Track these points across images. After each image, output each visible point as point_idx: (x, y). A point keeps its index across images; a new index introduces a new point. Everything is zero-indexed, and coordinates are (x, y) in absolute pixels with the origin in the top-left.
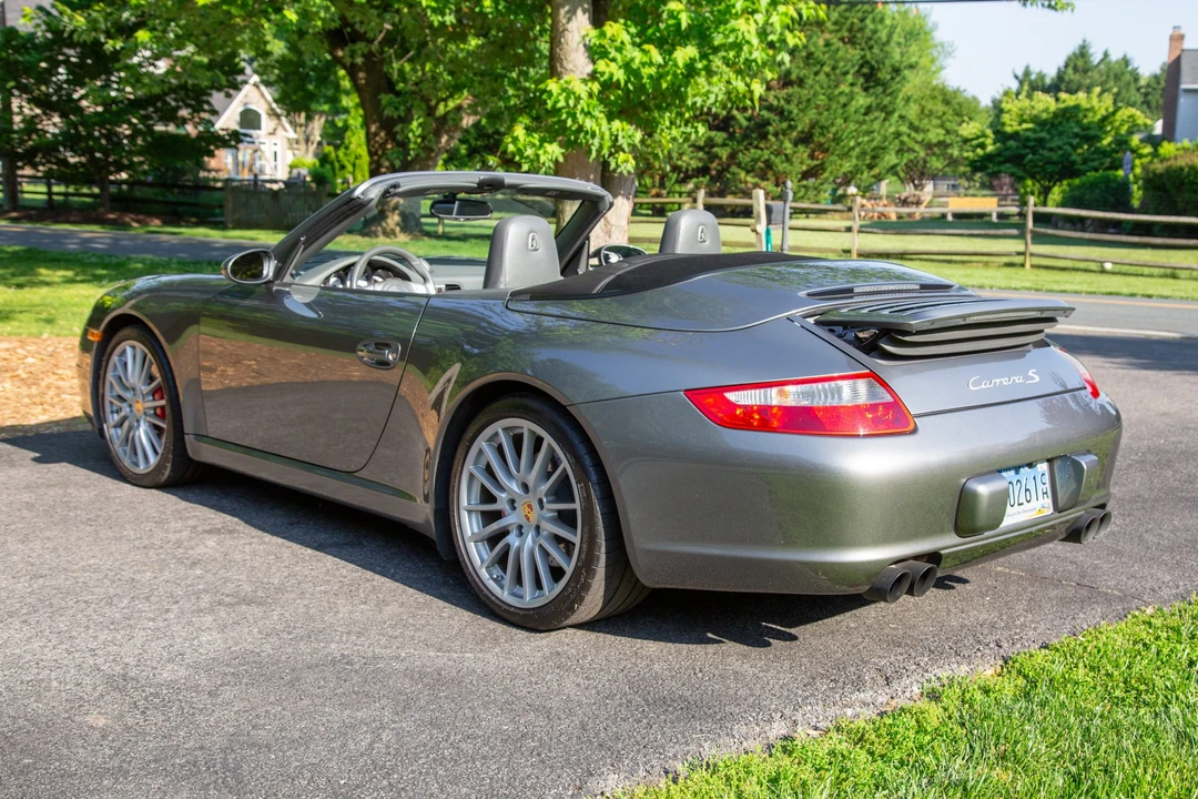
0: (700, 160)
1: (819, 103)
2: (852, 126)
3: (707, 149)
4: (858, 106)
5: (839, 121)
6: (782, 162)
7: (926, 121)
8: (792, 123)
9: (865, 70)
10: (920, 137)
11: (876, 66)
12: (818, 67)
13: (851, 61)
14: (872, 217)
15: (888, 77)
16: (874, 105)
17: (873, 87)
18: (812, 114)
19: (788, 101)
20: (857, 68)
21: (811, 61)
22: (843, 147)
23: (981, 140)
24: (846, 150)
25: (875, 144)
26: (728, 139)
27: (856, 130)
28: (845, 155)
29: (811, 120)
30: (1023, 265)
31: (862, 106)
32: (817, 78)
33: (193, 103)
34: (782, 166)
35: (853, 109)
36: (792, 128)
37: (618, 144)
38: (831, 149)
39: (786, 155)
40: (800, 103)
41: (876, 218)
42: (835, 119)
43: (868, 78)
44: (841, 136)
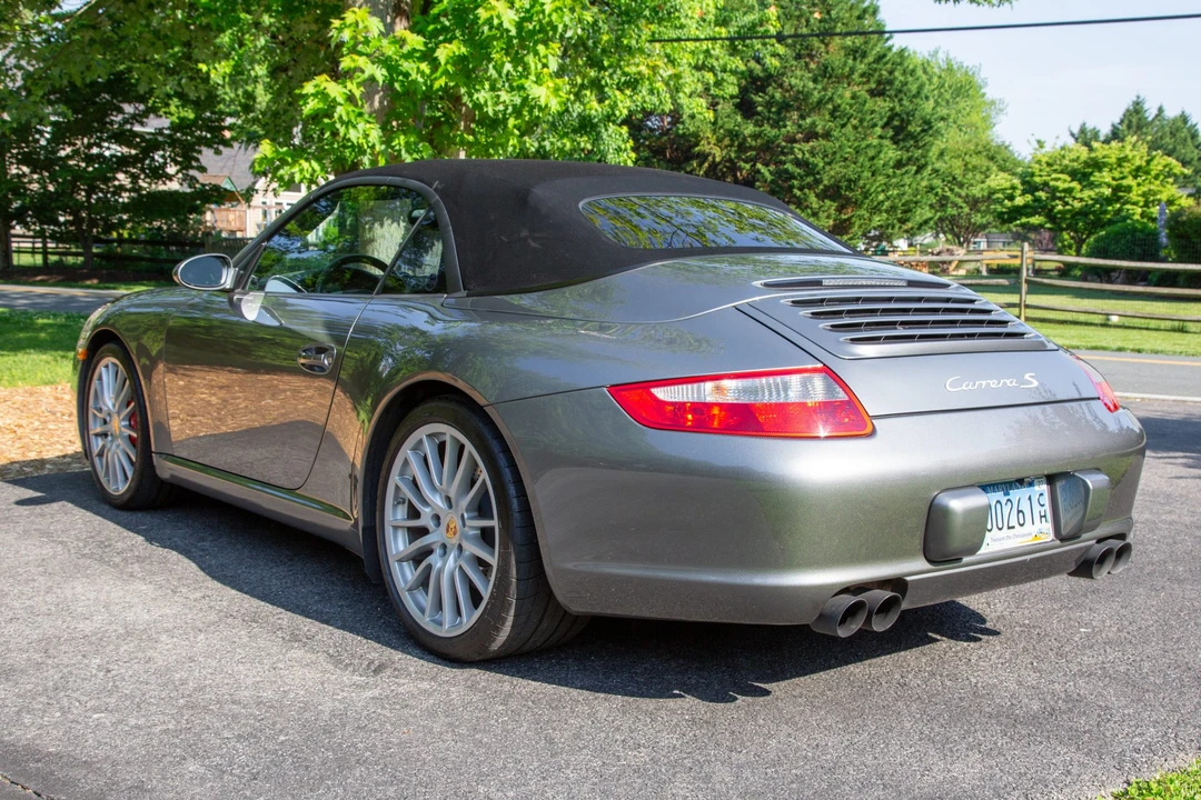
1: (845, 156)
2: (881, 179)
4: (887, 159)
5: (867, 174)
7: (970, 175)
8: (818, 177)
9: (896, 123)
10: (963, 192)
11: (906, 119)
12: (845, 119)
13: (880, 114)
15: (919, 129)
16: (905, 158)
17: (903, 140)
18: (838, 167)
19: (813, 155)
20: (885, 120)
21: (838, 114)
22: (872, 201)
23: (1010, 192)
24: (875, 203)
25: (906, 197)
27: (885, 184)
28: (876, 209)
29: (837, 174)
31: (891, 158)
32: (843, 131)
33: (182, 160)
35: (881, 162)
36: (818, 182)
38: (859, 203)
40: (824, 156)
42: (862, 172)
43: (898, 130)
44: (869, 190)
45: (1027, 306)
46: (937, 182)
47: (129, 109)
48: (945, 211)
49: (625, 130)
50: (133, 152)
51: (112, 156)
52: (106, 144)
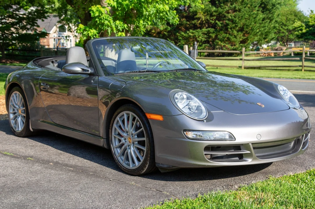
0: (206, 38)
1: (246, 17)
2: (258, 25)
3: (208, 34)
4: (260, 18)
5: (253, 23)
6: (233, 38)
7: (288, 22)
8: (237, 24)
9: (263, 6)
10: (286, 28)
11: (266, 4)
12: (246, 5)
13: (258, 3)
14: (265, 55)
15: (271, 7)
16: (266, 17)
17: (265, 11)
18: (243, 21)
19: (235, 17)
20: (259, 5)
21: (243, 3)
22: (255, 32)
23: (301, 28)
24: (256, 33)
25: (266, 30)
26: (215, 31)
27: (259, 26)
28: (255, 35)
29: (243, 23)
30: (301, 70)
31: (261, 18)
32: (245, 9)
33: (31, 23)
34: (233, 39)
35: (258, 19)
36: (236, 26)
37: (119, 28)
38: (250, 33)
39: (235, 35)
40: (239, 18)
41: (267, 56)
42: (251, 22)
43: (263, 8)
44: (254, 28)
45: (305, 66)
46: (277, 25)
47: (14, 7)
48: (280, 34)
49: (175, 12)
50: (16, 21)
51: (9, 22)
52: (7, 18)
